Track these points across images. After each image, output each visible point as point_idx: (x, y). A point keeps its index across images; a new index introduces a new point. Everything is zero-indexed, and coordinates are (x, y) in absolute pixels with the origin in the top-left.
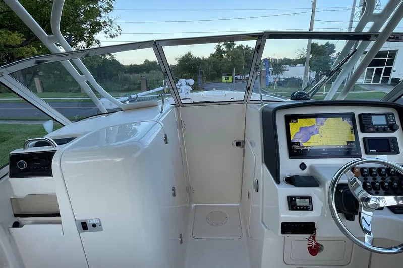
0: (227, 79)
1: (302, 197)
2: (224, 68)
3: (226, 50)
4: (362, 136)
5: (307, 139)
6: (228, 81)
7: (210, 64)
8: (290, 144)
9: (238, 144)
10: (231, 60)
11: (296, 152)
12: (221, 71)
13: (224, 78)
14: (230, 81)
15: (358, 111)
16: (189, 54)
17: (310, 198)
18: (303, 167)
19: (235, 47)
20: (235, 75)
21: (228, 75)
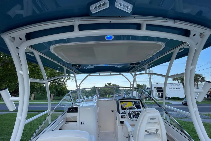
0: (109, 96)
1: (123, 116)
2: (108, 92)
3: (108, 85)
4: (134, 105)
5: (125, 106)
6: (109, 97)
7: (102, 90)
8: (122, 107)
9: (112, 111)
10: (110, 89)
11: (123, 109)
12: (106, 93)
13: (108, 96)
14: (110, 97)
15: (133, 100)
16: (95, 86)
17: (125, 116)
18: (124, 111)
19: (111, 84)
20: (112, 95)
21: (109, 95)
